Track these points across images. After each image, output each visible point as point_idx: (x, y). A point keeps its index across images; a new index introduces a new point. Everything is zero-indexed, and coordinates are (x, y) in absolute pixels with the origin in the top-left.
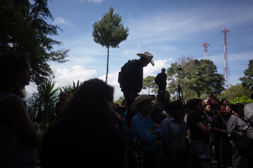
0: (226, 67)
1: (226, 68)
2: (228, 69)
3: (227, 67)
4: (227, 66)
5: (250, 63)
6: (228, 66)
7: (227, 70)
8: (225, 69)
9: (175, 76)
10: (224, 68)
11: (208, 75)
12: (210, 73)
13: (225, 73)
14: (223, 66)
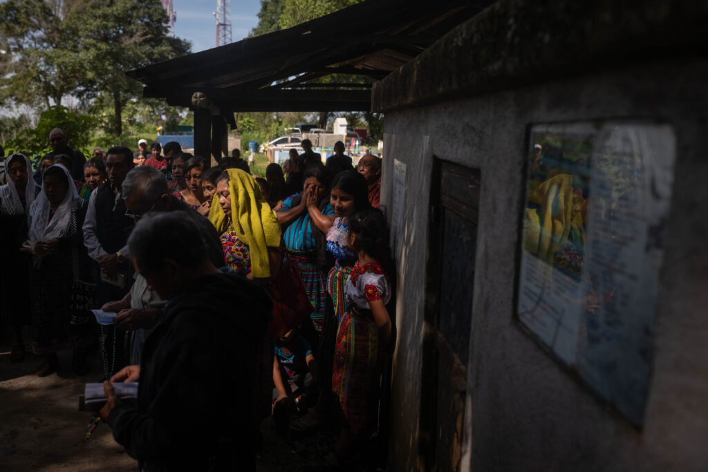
0: (222, 22)
1: (222, 25)
2: (228, 28)
3: (225, 22)
4: (225, 18)
5: (262, 10)
6: (227, 16)
7: (225, 29)
8: (221, 27)
9: (33, 38)
10: (217, 24)
11: (141, 39)
12: (145, 34)
13: (220, 39)
14: (215, 15)
